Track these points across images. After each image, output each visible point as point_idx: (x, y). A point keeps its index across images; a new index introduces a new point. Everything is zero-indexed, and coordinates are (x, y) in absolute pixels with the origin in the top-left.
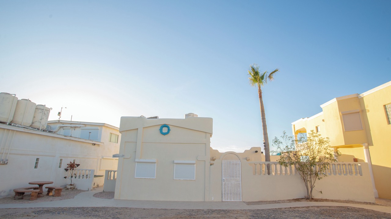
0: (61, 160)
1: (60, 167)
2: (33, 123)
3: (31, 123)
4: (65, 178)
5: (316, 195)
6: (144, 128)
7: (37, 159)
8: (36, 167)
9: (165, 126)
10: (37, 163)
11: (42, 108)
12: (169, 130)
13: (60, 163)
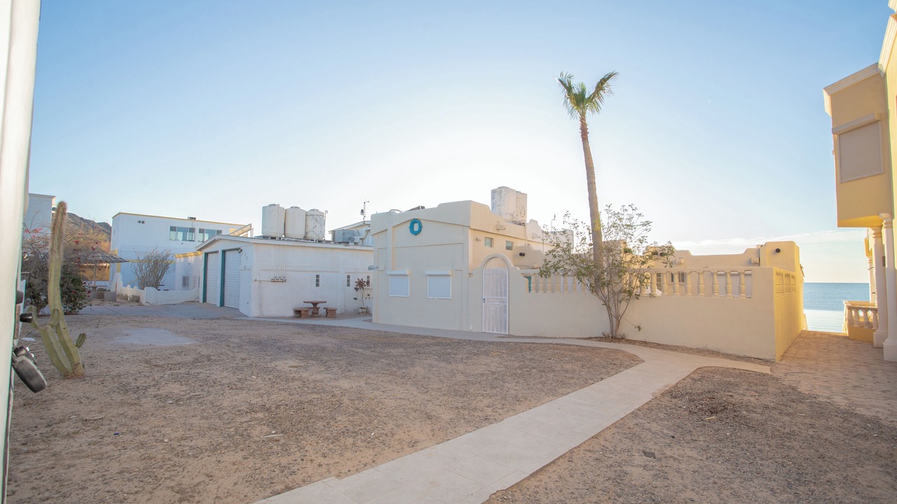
0: (348, 277)
1: (348, 285)
2: (306, 233)
3: (303, 234)
4: (355, 299)
5: (626, 329)
6: (394, 227)
7: (318, 276)
8: (317, 285)
9: (414, 221)
10: (317, 281)
11: (312, 213)
12: (420, 227)
13: (348, 281)
